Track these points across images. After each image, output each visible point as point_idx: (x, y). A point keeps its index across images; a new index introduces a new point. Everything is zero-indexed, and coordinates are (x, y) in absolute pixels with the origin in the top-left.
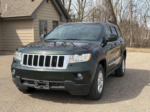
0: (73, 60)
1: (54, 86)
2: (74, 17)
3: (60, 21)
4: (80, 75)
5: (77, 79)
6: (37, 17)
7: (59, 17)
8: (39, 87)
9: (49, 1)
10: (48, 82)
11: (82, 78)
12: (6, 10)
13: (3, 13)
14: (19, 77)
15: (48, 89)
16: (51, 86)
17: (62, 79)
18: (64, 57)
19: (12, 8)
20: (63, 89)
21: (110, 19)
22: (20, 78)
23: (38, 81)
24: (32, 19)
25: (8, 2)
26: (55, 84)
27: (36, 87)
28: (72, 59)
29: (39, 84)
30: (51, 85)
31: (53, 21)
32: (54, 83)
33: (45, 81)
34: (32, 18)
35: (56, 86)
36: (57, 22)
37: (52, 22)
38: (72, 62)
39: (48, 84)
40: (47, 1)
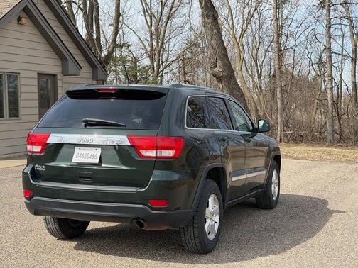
3: (62, 73)
7: (58, 63)
9: (24, 20)
21: (217, 69)
31: (39, 74)
36: (55, 76)
37: (36, 76)
40: (19, 19)
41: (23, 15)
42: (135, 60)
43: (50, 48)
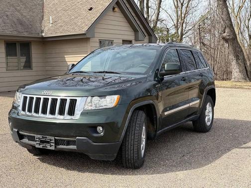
0: (91, 106)
1: (62, 145)
2: (168, 32)
3: (135, 40)
4: (100, 129)
5: (95, 135)
6: (96, 35)
7: (133, 33)
8: (41, 146)
9: (116, 9)
10: (53, 138)
11: (102, 134)
12: (51, 25)
13: (46, 29)
14: (17, 130)
15: (54, 149)
16: (59, 145)
17: (72, 134)
18: (76, 100)
19: (60, 21)
20: (75, 150)
21: (225, 35)
22: (18, 132)
23: (40, 136)
24: (89, 39)
25: (55, 12)
26: (63, 143)
27: (37, 146)
28: (90, 104)
29: (42, 142)
30: (57, 143)
32: (62, 140)
33: (49, 137)
34: (88, 36)
35: (65, 145)
36: (131, 41)
37: (121, 42)
38: (90, 108)
39: (53, 141)
40: (114, 9)
41: (116, 6)
42: (168, 30)
43: (128, 25)
